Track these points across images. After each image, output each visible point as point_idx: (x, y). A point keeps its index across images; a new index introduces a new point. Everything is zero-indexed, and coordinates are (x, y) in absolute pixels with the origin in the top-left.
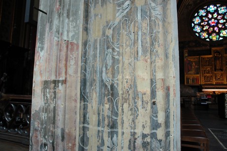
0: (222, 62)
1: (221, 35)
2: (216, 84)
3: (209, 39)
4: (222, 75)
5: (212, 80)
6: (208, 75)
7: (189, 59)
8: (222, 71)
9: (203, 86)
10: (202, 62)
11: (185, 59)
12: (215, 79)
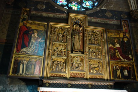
0: (83, 38)
1: (84, 5)
2: (72, 78)
3: (68, 7)
4: (82, 60)
5: (66, 68)
6: (59, 59)
7: (28, 25)
8: (83, 53)
9: (45, 81)
10: (51, 33)
11: (21, 24)
12: (71, 67)
